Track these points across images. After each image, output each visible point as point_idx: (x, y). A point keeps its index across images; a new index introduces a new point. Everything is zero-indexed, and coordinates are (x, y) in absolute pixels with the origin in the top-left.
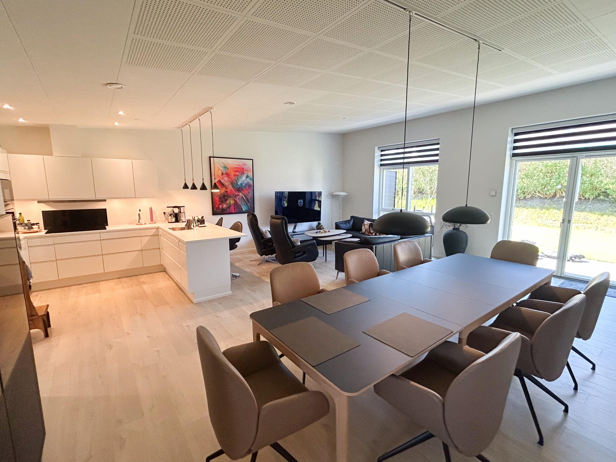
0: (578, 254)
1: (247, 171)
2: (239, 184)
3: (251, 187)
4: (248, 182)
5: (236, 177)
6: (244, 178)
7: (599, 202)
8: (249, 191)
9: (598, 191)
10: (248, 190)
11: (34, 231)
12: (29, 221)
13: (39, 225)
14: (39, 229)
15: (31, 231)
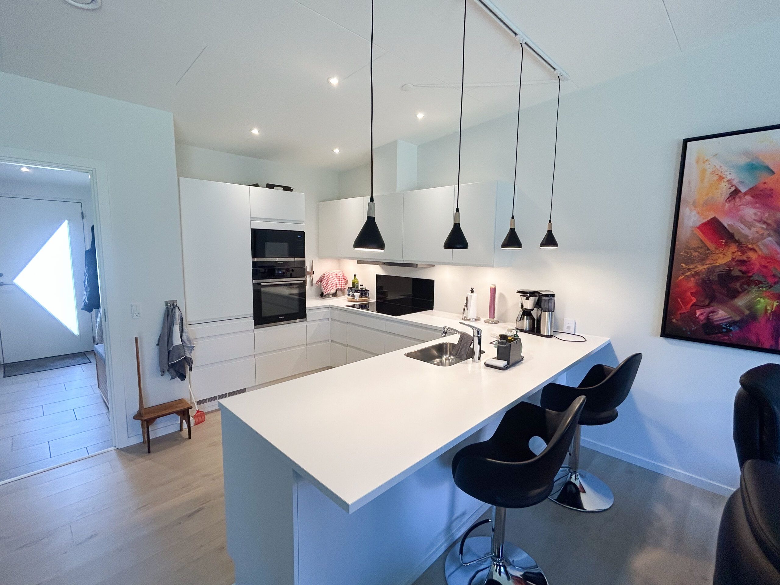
11: (355, 300)
12: (362, 285)
13: (369, 293)
14: (362, 299)
15: (353, 300)
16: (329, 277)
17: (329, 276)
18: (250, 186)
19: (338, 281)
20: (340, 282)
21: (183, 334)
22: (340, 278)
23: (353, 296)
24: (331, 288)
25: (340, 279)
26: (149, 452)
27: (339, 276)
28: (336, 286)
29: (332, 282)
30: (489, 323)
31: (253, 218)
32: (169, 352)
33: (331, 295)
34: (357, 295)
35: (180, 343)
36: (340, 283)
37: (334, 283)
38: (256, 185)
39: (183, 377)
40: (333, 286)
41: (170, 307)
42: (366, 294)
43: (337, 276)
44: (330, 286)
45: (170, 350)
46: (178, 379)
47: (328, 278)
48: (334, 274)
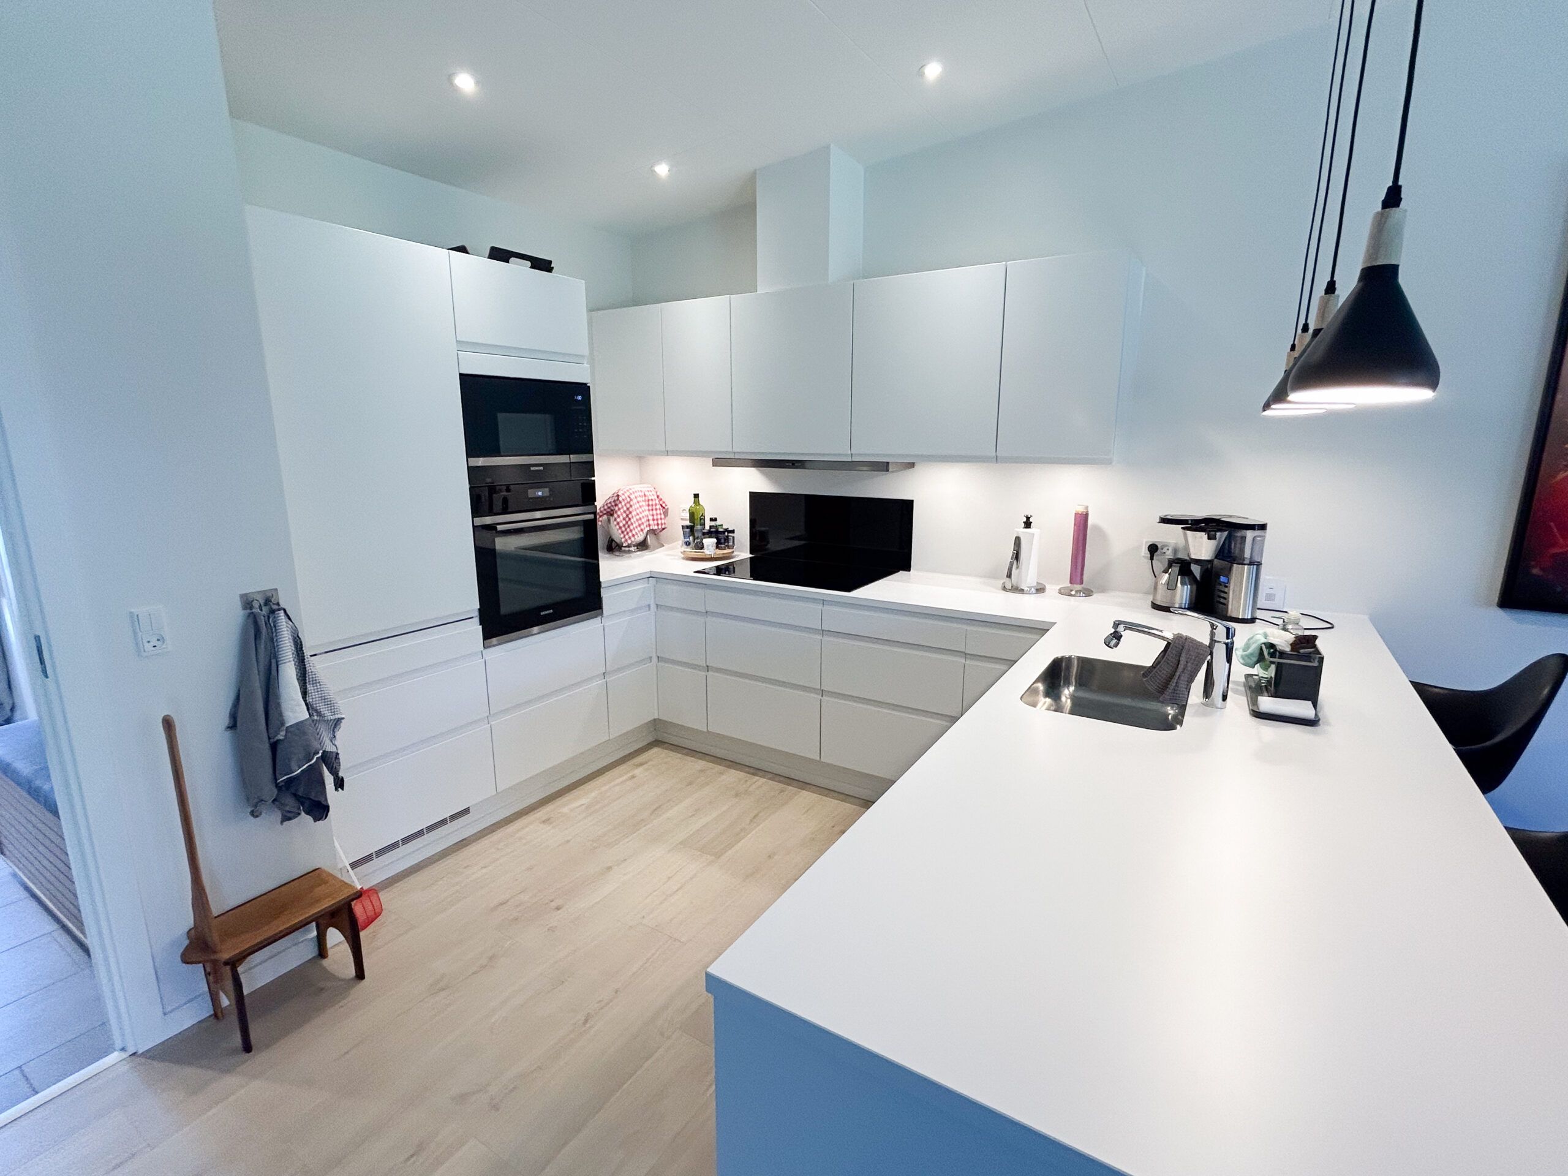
11: (706, 555)
12: (715, 520)
13: (734, 537)
14: (720, 552)
15: (699, 555)
16: (631, 503)
17: (631, 500)
18: (450, 251)
19: (649, 510)
20: (654, 512)
21: (309, 687)
22: (654, 503)
23: (701, 547)
24: (639, 529)
25: (652, 505)
26: (247, 1047)
27: (650, 498)
28: (647, 523)
29: (638, 514)
30: (1072, 595)
31: (464, 345)
32: (274, 747)
33: (634, 546)
34: (710, 542)
35: (303, 714)
36: (653, 515)
37: (643, 517)
38: (462, 249)
39: (319, 810)
40: (643, 523)
41: (261, 610)
42: (727, 539)
43: (647, 498)
44: (634, 525)
45: (278, 740)
46: (305, 819)
47: (628, 506)
48: (640, 493)
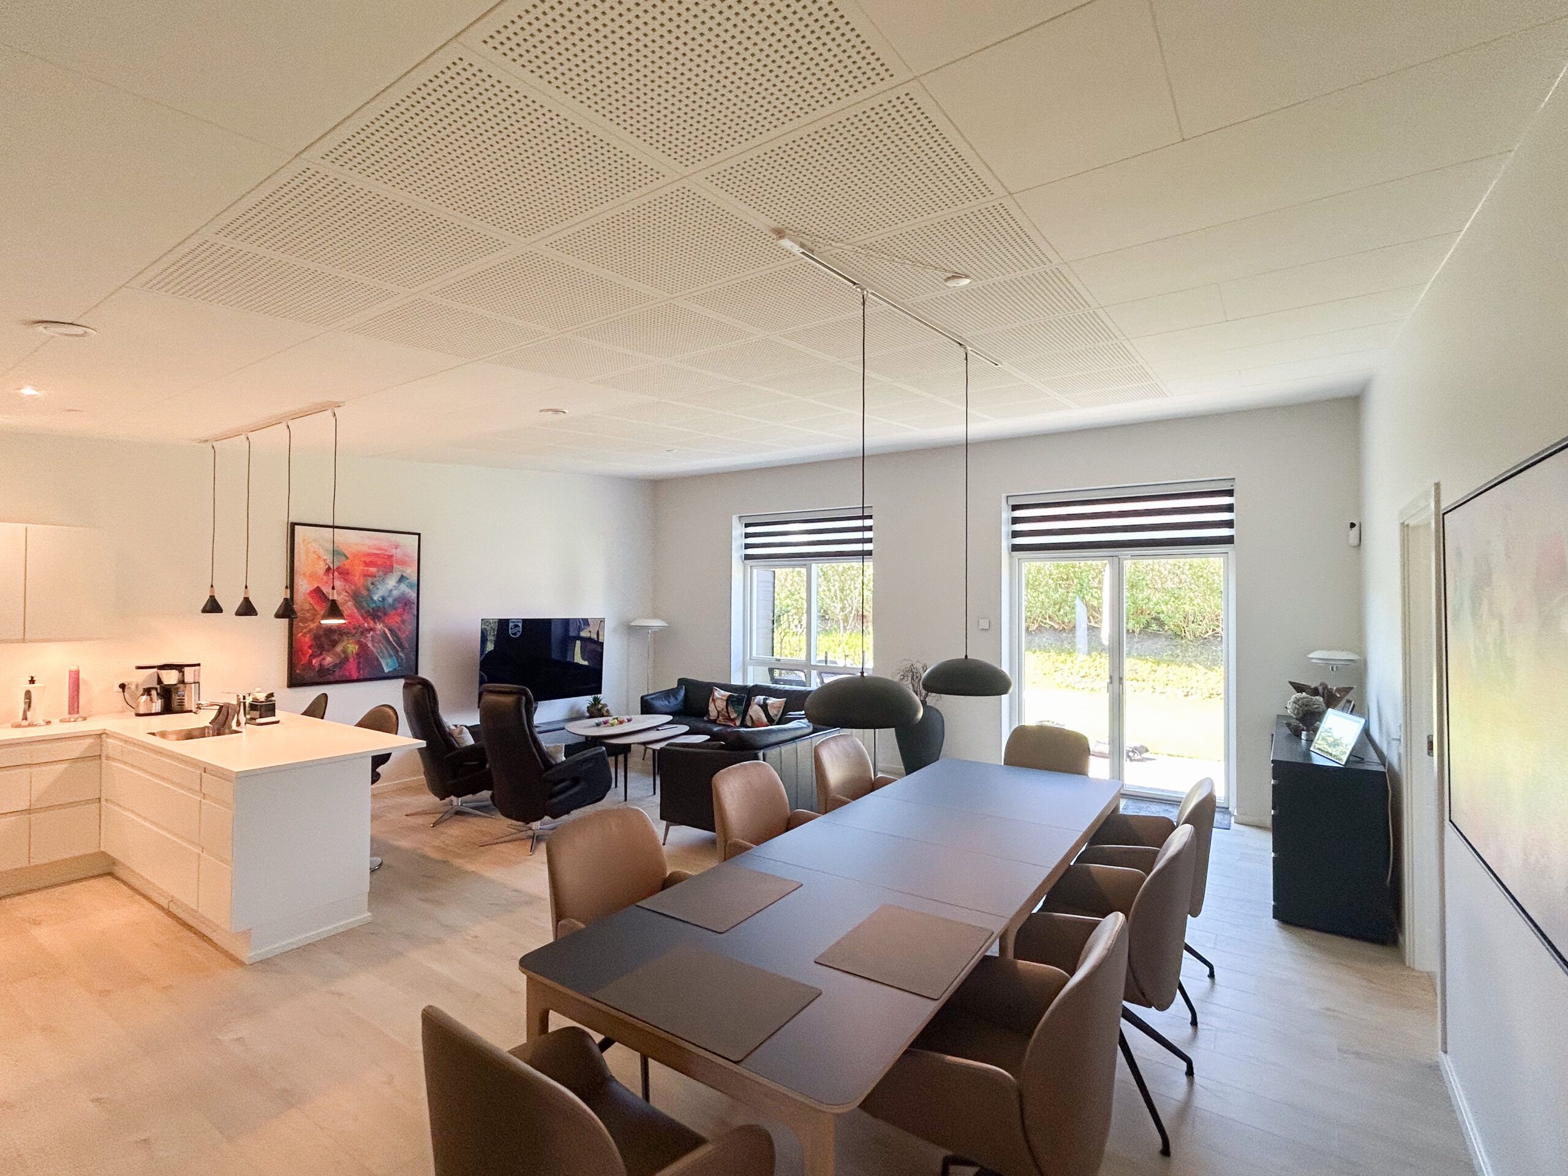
0: (1138, 745)
1: (403, 563)
2: (376, 598)
3: (411, 607)
4: (403, 594)
5: (370, 580)
6: (391, 582)
7: (1149, 637)
8: (405, 617)
9: (1148, 617)
10: (401, 615)
